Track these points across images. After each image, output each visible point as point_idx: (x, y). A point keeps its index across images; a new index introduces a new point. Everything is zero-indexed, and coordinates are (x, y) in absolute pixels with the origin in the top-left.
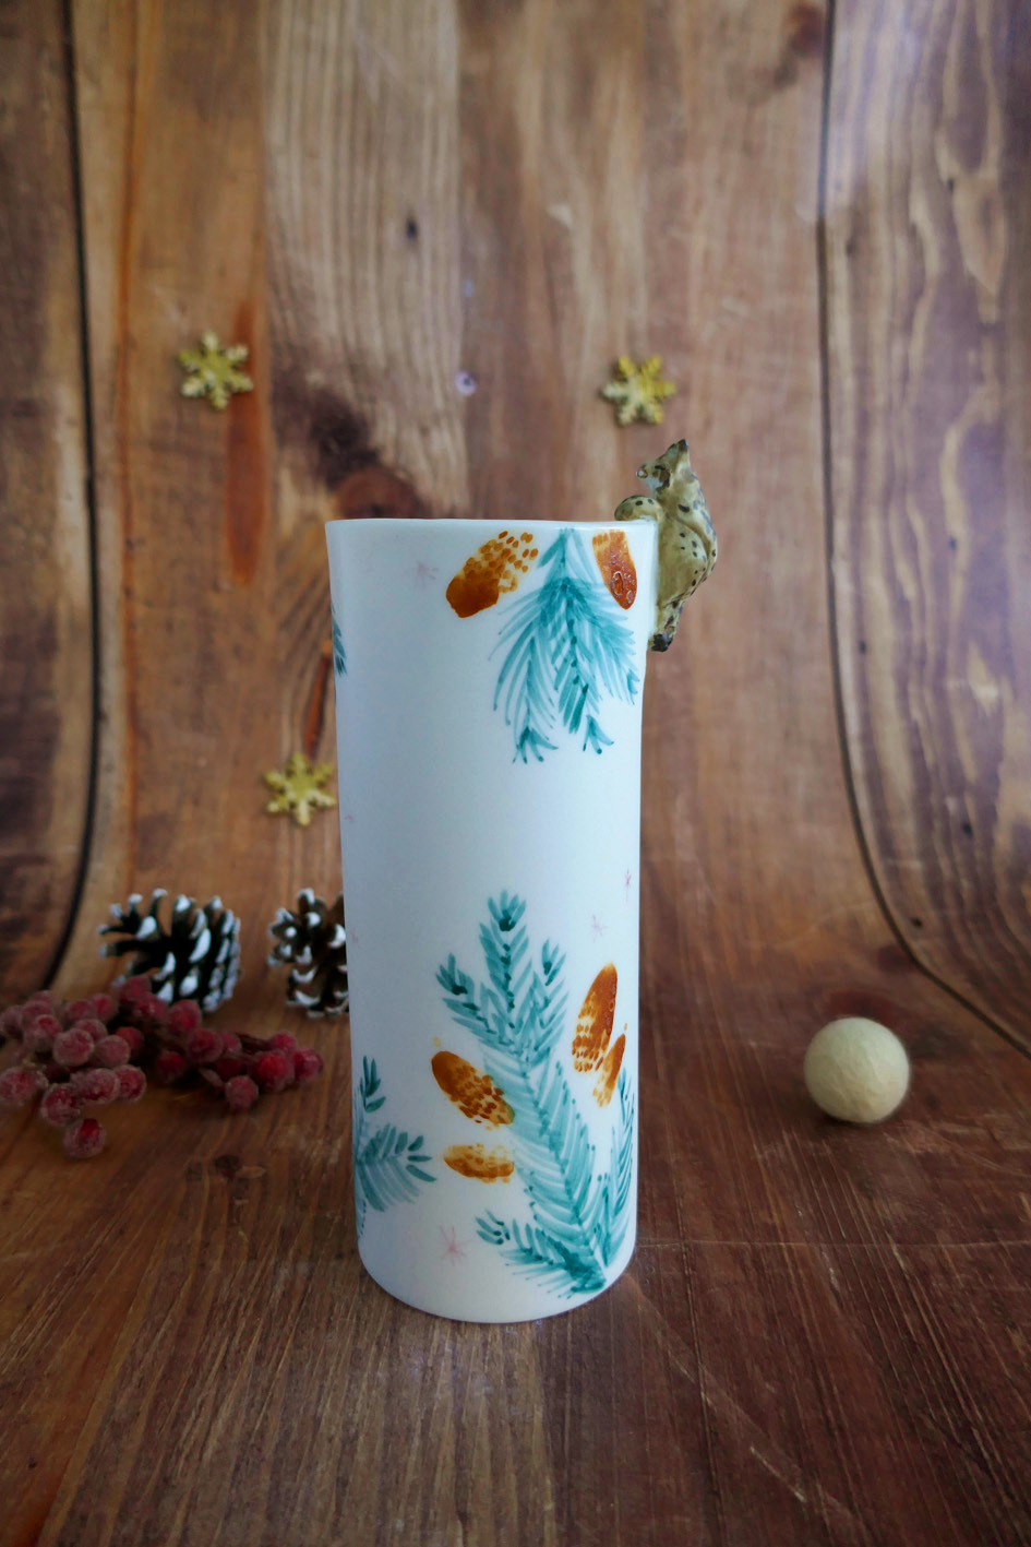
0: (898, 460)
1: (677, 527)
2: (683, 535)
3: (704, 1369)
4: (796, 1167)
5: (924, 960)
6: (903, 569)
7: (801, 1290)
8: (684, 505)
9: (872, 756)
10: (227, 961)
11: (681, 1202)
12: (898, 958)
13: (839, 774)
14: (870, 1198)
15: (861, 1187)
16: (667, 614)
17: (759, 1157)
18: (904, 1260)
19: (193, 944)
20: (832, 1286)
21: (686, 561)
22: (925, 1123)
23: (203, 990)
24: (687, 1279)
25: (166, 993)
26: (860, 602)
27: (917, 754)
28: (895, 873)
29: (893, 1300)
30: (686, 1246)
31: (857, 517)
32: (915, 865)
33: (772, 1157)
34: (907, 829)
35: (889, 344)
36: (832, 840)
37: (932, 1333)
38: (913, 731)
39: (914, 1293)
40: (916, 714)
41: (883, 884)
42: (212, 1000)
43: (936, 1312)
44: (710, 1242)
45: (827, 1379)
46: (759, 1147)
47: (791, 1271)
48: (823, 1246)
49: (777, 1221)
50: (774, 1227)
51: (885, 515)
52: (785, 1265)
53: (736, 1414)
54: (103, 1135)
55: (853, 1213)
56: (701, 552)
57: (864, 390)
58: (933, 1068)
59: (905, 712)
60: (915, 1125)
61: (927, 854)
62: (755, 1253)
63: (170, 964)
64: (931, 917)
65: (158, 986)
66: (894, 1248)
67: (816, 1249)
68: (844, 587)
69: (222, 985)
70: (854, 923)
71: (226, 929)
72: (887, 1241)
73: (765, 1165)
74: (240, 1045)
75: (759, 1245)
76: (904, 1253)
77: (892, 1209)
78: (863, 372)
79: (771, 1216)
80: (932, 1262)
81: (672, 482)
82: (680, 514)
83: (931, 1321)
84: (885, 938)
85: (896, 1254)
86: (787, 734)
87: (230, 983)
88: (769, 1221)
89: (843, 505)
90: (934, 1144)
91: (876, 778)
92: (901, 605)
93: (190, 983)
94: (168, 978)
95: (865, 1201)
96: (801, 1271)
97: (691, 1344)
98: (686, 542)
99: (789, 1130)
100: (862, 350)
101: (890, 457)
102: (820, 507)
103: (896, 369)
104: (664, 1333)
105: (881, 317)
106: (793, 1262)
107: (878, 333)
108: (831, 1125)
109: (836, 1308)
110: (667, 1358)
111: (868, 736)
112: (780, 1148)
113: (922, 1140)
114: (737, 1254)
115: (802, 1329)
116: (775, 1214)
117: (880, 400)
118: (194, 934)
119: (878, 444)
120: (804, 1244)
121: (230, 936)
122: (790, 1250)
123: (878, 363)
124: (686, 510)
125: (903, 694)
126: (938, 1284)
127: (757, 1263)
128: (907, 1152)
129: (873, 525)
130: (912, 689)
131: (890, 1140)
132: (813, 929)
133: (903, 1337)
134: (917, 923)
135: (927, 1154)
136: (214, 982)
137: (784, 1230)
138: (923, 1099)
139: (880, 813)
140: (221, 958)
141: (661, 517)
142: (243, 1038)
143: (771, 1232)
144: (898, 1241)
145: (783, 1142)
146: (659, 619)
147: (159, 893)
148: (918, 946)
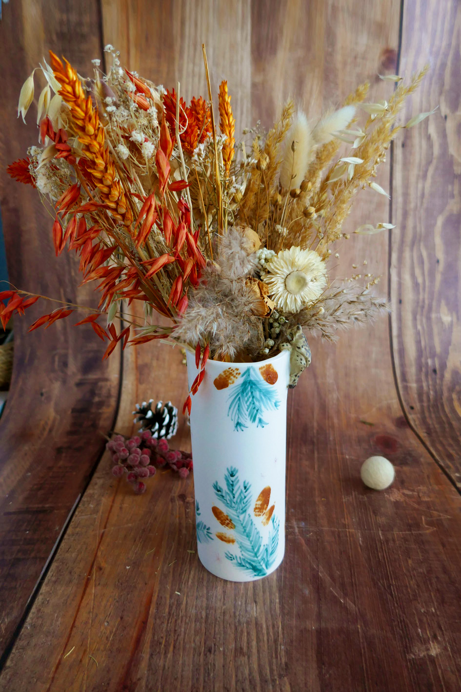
0: (418, 229)
1: (296, 353)
2: (298, 356)
3: (321, 567)
4: (355, 504)
5: (412, 423)
6: (418, 272)
7: (351, 545)
8: (298, 346)
9: (401, 343)
10: (174, 424)
11: (318, 515)
12: (403, 422)
13: (389, 350)
14: (376, 516)
15: (374, 513)
16: (293, 379)
17: (344, 500)
18: (383, 536)
19: (164, 419)
20: (360, 544)
21: (298, 365)
22: (398, 490)
23: (167, 433)
24: (318, 540)
25: (156, 435)
26: (400, 285)
27: (418, 342)
28: (406, 388)
29: (377, 549)
30: (319, 529)
31: (401, 252)
32: (414, 385)
33: (348, 500)
34: (412, 371)
35: (417, 183)
36: (385, 375)
37: (386, 559)
38: (418, 333)
39: (383, 547)
40: (419, 327)
41: (401, 392)
42: (169, 436)
43: (388, 553)
44: (326, 528)
45: (354, 570)
46: (344, 497)
47: (348, 539)
48: (359, 531)
49: (346, 523)
50: (345, 525)
51: (412, 250)
52: (347, 537)
53: (328, 579)
54: (145, 487)
55: (370, 521)
56: (304, 362)
57: (406, 202)
58: (406, 469)
59: (415, 326)
60: (395, 490)
61: (419, 381)
62: (339, 532)
63: (157, 426)
64: (417, 406)
65: (153, 433)
66: (380, 533)
67: (357, 532)
68: (394, 278)
69: (173, 432)
70: (389, 408)
71: (173, 413)
72: (378, 530)
73: (346, 504)
74: (181, 455)
75: (340, 530)
76: (383, 534)
77: (382, 520)
78: (406, 195)
79: (345, 521)
80: (390, 537)
81: (294, 339)
82: (297, 349)
83: (386, 555)
84: (400, 414)
85: (380, 534)
86: (370, 335)
87: (175, 431)
88: (344, 522)
89: (395, 247)
90: (400, 498)
91: (402, 351)
92: (416, 285)
93: (163, 432)
94: (156, 431)
95: (374, 517)
96: (351, 539)
97: (317, 559)
98: (299, 359)
99: (354, 491)
100: (406, 186)
101: (415, 228)
102: (387, 248)
103: (419, 194)
104: (310, 556)
105: (414, 172)
106: (350, 536)
107: (413, 179)
108: (368, 490)
109: (360, 550)
110: (310, 563)
111: (400, 336)
112: (351, 497)
113: (396, 496)
114: (333, 533)
115: (349, 556)
116: (346, 520)
117: (412, 205)
118: (164, 416)
119: (410, 223)
120: (354, 530)
121: (175, 416)
122: (349, 532)
123: (412, 191)
124: (299, 348)
125: (415, 319)
126: (391, 544)
127: (339, 536)
128: (391, 500)
129: (407, 254)
130: (418, 317)
131: (386, 495)
132: (374, 410)
133: (377, 559)
134: (412, 408)
135: (397, 501)
136: (170, 431)
137: (348, 526)
138: (400, 481)
139: (403, 365)
140: (172, 424)
141: (291, 350)
142: (182, 453)
143: (344, 526)
144: (382, 531)
145: (352, 495)
146: (291, 380)
147: (151, 401)
148: (410, 417)
